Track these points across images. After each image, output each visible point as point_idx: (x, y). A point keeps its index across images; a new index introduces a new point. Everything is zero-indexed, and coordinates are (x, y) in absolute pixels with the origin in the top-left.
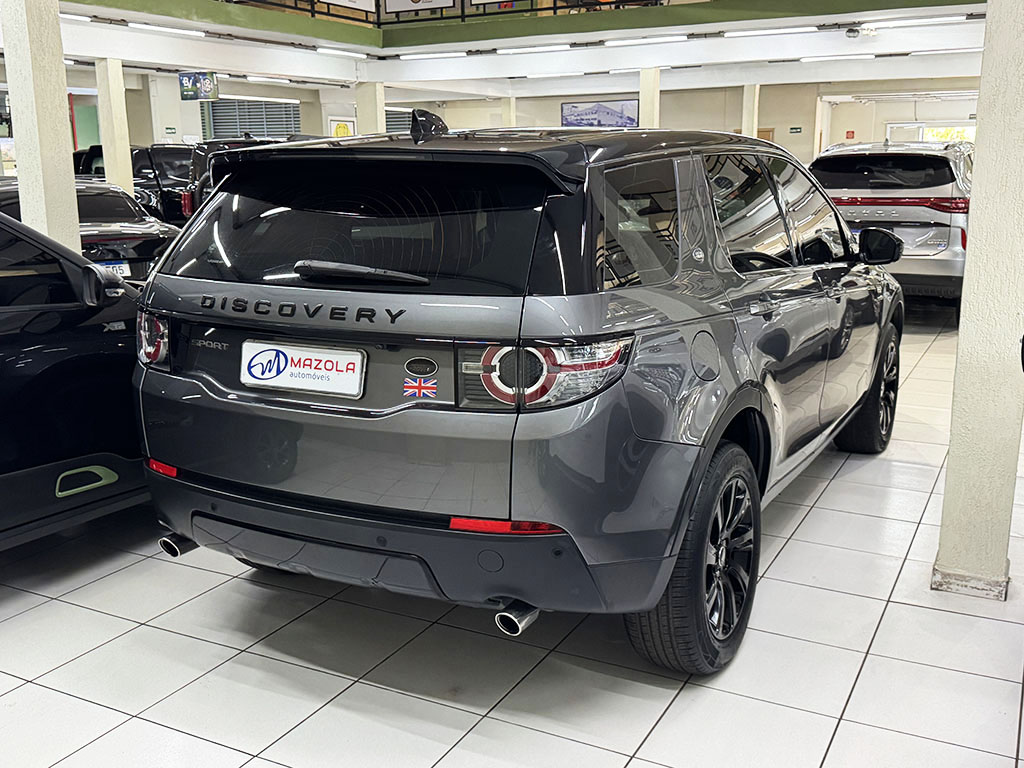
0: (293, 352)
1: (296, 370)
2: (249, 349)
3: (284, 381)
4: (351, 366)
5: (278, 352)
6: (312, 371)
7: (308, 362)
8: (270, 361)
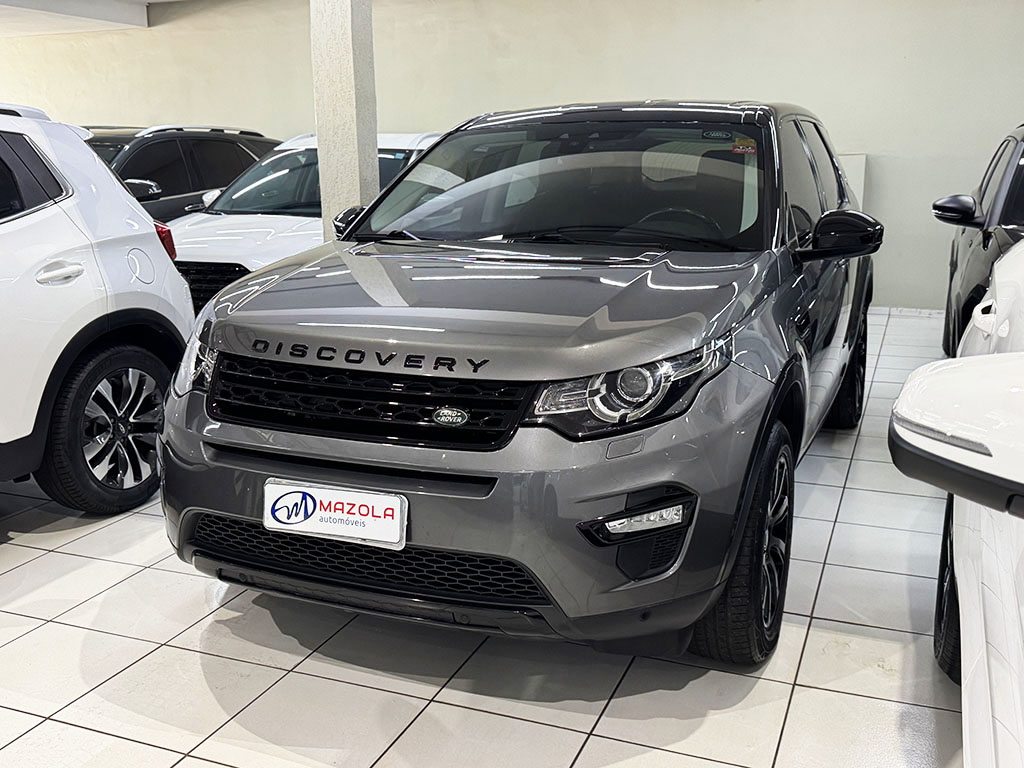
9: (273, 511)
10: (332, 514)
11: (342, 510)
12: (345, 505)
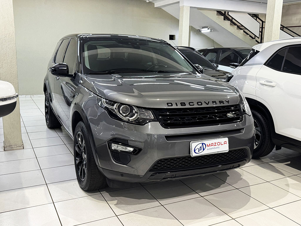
9: (195, 151)
10: (211, 147)
11: (213, 145)
12: (214, 144)
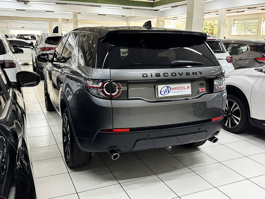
0: (172, 86)
1: (173, 91)
2: (160, 87)
3: (171, 94)
4: (188, 87)
5: (168, 87)
6: (178, 90)
7: (176, 88)
8: (166, 90)
